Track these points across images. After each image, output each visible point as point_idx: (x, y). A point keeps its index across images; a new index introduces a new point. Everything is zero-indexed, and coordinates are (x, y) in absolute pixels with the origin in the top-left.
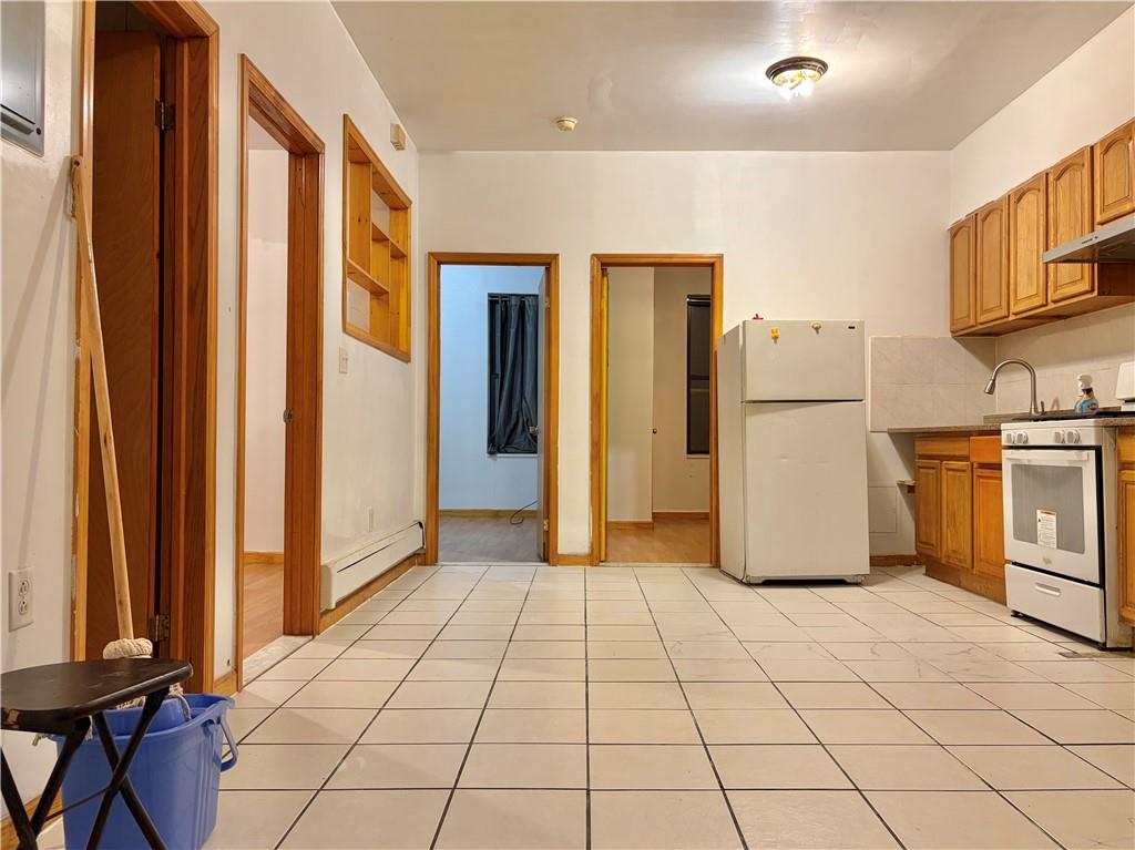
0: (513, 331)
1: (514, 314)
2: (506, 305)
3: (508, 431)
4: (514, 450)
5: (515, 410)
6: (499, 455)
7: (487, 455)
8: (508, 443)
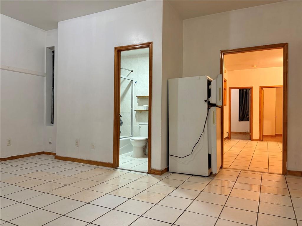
0: (244, 96)
1: (245, 93)
2: (243, 91)
3: (243, 116)
5: (245, 112)
6: (241, 121)
7: (238, 121)
8: (243, 119)
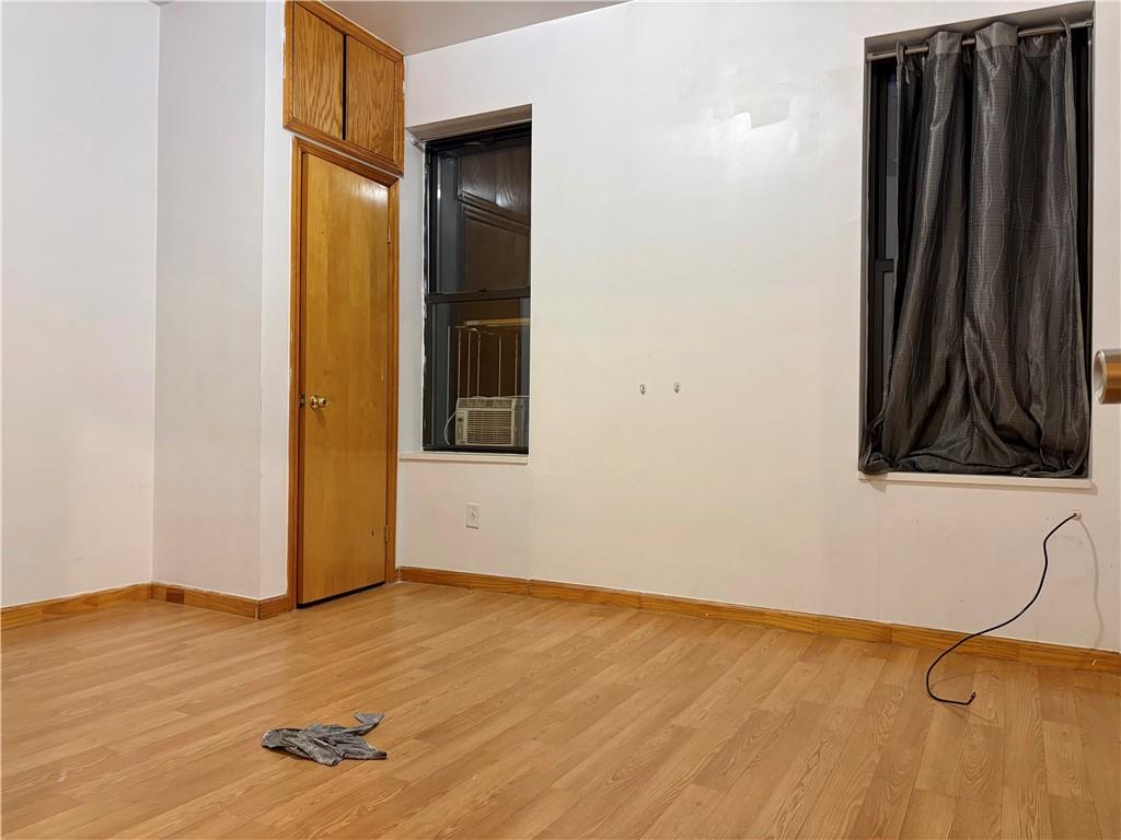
0: (936, 130)
1: (941, 85)
2: (918, 67)
3: (920, 409)
4: (937, 464)
5: (940, 352)
6: (892, 476)
7: (859, 475)
8: (921, 441)
